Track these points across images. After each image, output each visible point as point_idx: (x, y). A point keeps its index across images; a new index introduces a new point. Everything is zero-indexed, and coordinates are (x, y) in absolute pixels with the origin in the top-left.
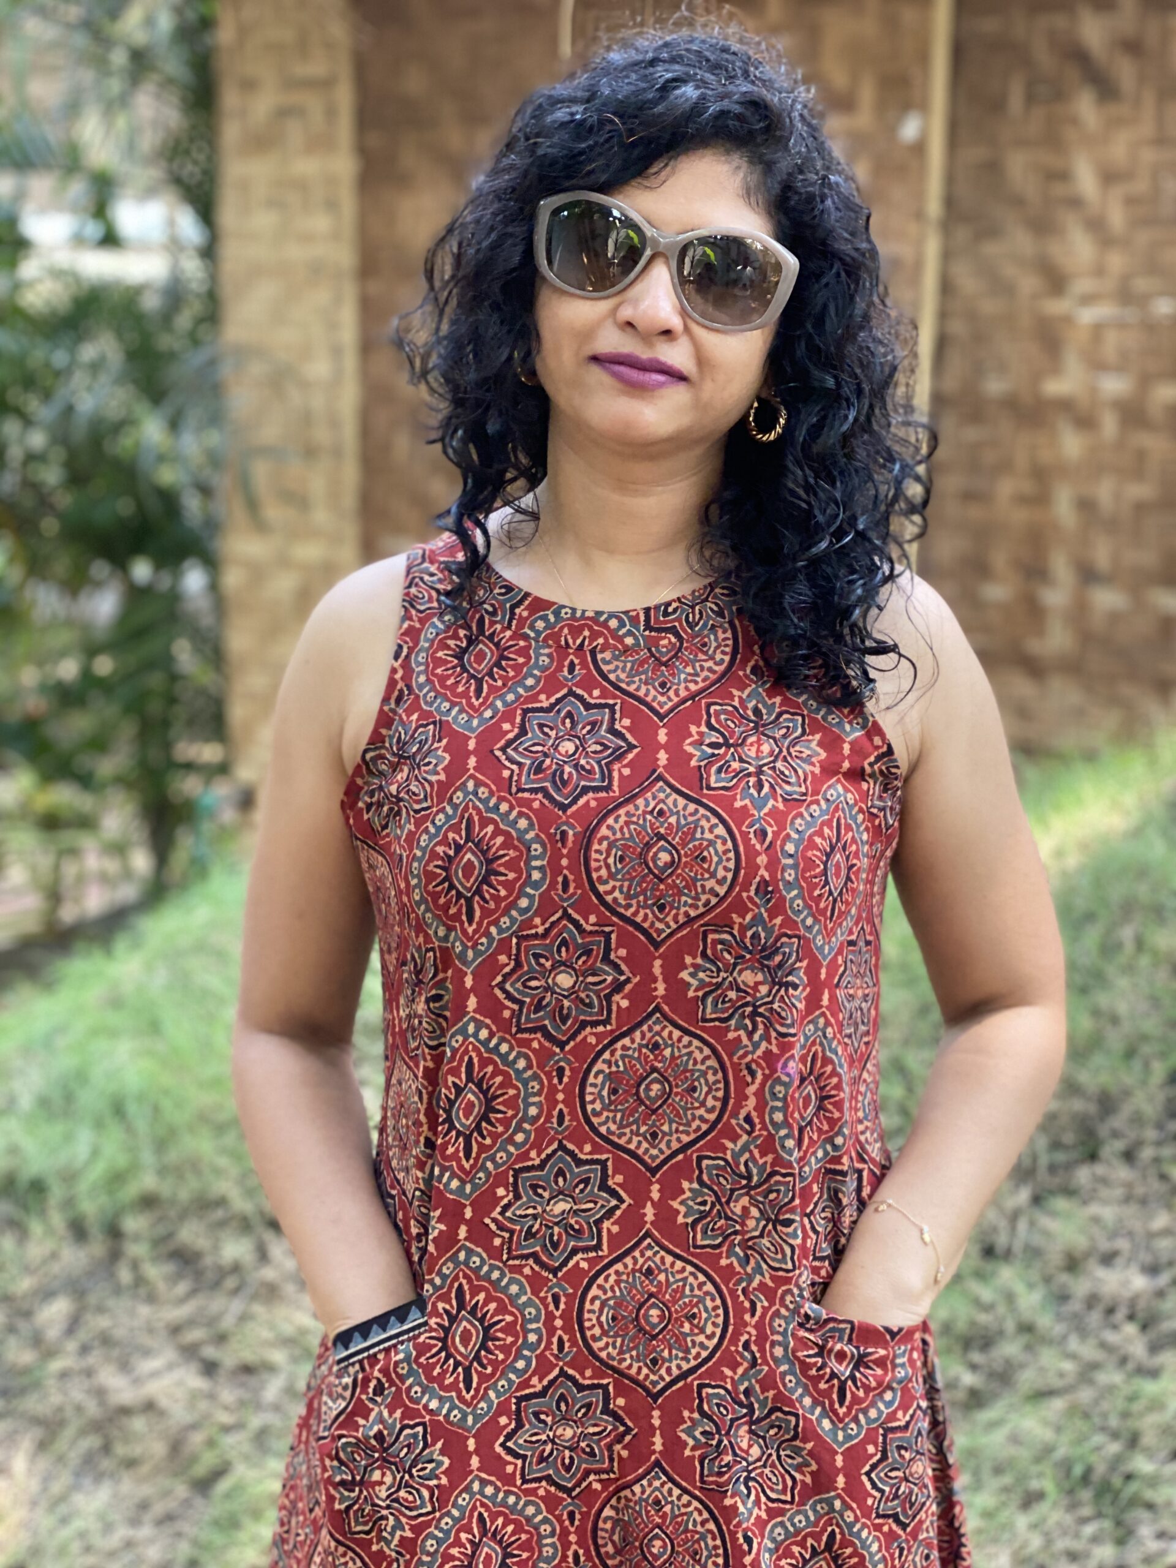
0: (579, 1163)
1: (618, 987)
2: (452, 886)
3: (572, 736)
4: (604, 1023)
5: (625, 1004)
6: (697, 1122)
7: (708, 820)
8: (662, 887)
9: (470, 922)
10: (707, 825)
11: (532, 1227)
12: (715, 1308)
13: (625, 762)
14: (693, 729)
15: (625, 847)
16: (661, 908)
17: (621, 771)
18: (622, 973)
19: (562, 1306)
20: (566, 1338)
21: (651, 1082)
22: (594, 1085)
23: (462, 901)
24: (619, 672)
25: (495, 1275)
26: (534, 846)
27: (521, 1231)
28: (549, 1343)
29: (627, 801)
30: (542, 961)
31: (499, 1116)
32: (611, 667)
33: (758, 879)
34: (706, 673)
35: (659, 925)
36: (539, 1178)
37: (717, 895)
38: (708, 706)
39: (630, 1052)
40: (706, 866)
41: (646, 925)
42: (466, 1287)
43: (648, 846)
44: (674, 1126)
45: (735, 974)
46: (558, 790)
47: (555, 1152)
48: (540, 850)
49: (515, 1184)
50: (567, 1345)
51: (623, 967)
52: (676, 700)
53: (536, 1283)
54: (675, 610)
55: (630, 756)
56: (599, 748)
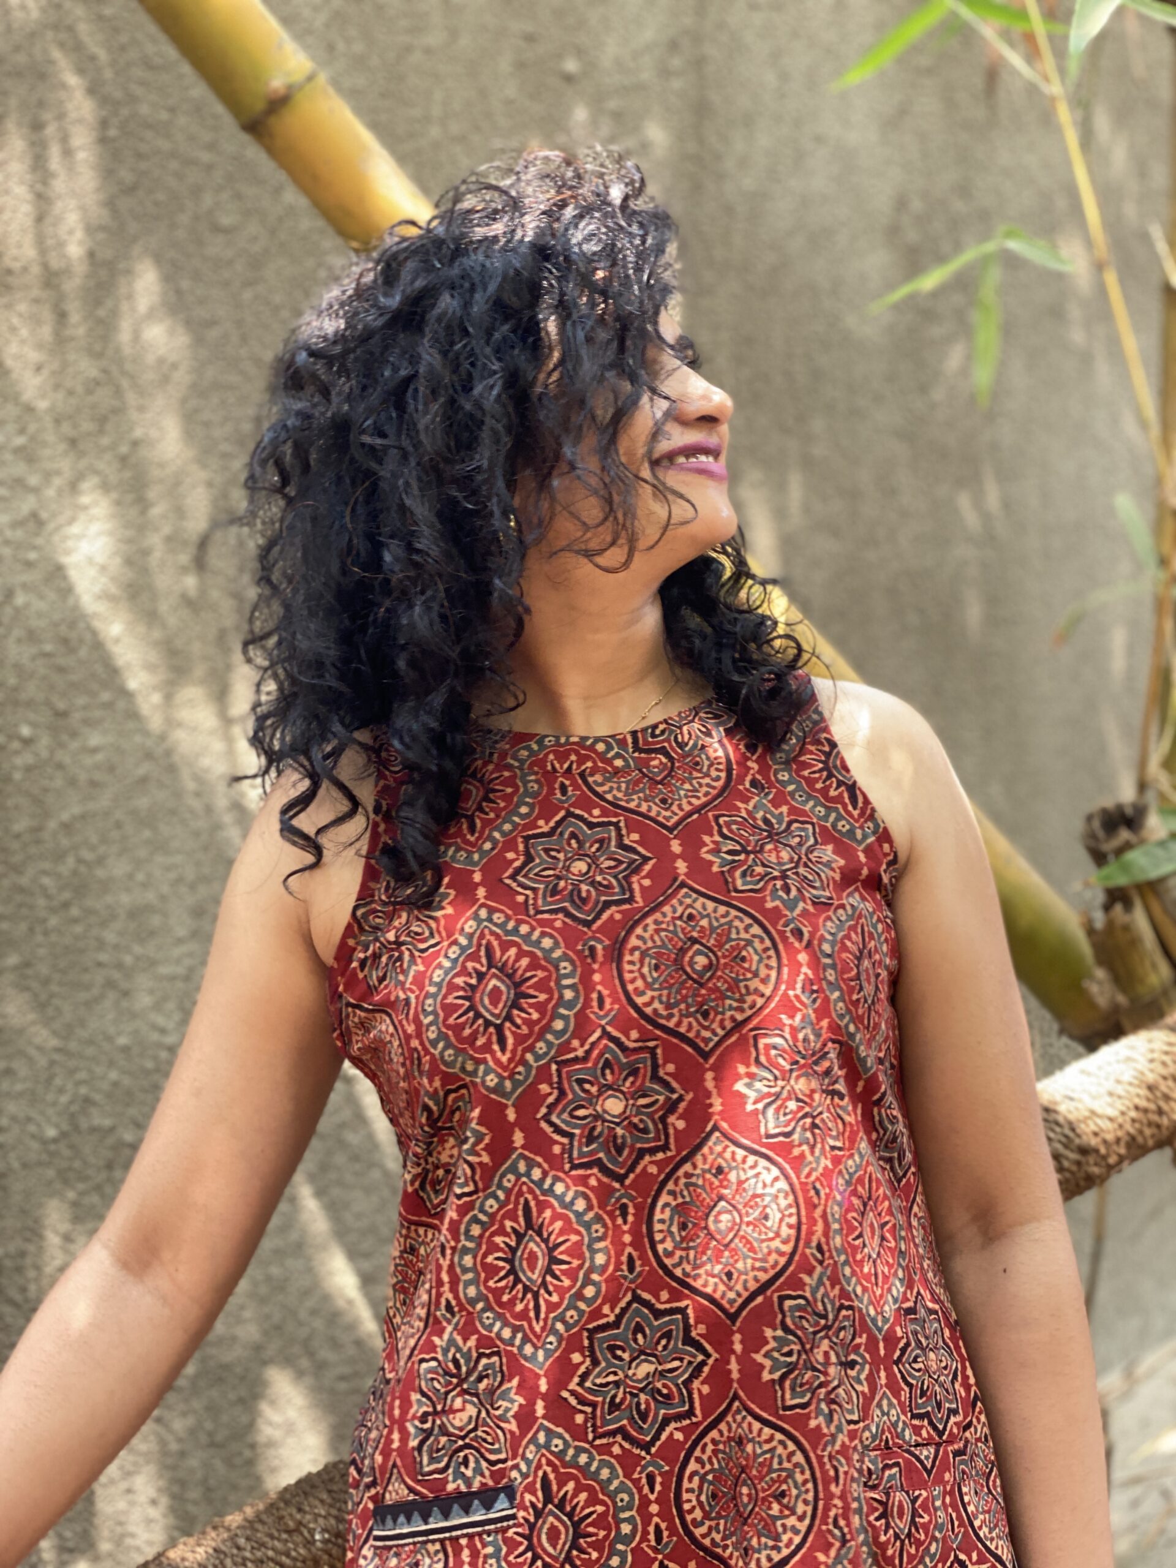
0: (658, 1314)
1: (671, 1107)
2: (478, 1015)
3: (581, 855)
4: (665, 1148)
5: (681, 1125)
6: (774, 1256)
7: (742, 921)
8: (703, 992)
9: (503, 1050)
10: (741, 926)
11: (614, 1397)
12: (805, 1482)
13: (643, 873)
14: (706, 839)
15: (659, 955)
16: (705, 1015)
17: (640, 883)
18: (673, 1091)
19: (658, 1488)
20: (663, 1526)
21: (719, 1213)
22: (662, 1221)
23: (492, 1029)
24: (615, 792)
25: (583, 1459)
26: (563, 964)
27: (604, 1403)
28: (645, 1533)
29: (652, 911)
30: (587, 1086)
31: (564, 1267)
32: (606, 788)
33: (802, 977)
34: (705, 789)
35: (706, 1034)
36: (615, 1337)
37: (762, 995)
38: (717, 818)
39: (694, 1180)
40: (746, 965)
41: (691, 1035)
42: (552, 1476)
43: (683, 951)
44: (749, 1262)
45: (792, 1082)
46: (578, 908)
47: (629, 1304)
48: (570, 968)
49: (591, 1347)
50: (665, 1534)
51: (675, 1084)
52: (681, 814)
53: (628, 1463)
54: (663, 732)
55: (647, 867)
56: (612, 863)
